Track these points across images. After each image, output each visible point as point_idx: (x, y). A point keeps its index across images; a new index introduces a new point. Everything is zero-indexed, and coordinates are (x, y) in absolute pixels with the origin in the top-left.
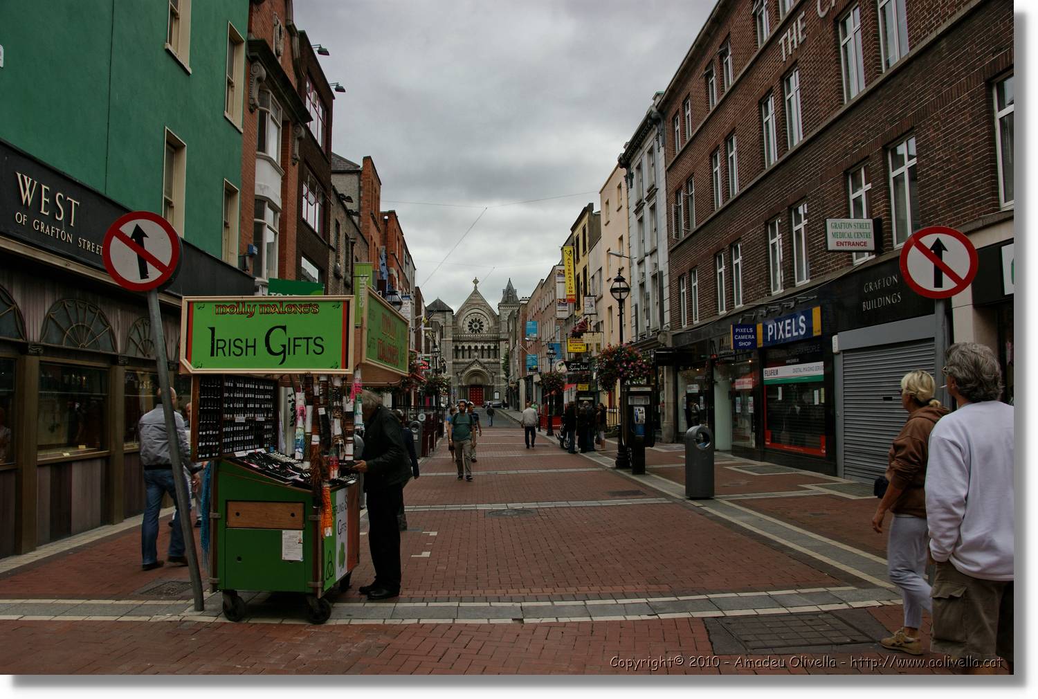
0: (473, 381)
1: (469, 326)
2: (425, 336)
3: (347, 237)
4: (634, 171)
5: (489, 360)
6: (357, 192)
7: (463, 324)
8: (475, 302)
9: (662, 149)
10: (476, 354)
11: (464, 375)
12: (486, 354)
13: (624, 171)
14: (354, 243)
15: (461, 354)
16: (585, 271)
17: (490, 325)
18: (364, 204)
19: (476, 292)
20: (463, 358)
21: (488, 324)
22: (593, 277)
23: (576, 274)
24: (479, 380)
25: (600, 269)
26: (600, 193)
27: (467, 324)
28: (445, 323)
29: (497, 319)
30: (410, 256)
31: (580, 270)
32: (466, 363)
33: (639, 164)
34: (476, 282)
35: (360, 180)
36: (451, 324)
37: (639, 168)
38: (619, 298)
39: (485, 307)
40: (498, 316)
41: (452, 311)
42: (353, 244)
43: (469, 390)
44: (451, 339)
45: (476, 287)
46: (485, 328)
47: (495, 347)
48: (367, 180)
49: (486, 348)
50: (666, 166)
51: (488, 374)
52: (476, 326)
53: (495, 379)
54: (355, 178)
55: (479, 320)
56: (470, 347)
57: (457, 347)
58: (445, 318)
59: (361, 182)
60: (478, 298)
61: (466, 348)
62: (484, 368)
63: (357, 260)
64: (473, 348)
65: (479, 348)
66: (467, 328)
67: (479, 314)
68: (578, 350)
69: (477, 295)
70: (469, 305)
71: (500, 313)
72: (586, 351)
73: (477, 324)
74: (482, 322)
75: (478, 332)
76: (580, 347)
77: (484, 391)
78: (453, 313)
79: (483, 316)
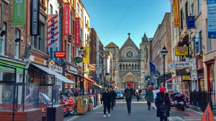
0: (128, 80)
1: (126, 55)
5: (136, 70)
7: (124, 54)
8: (129, 43)
10: (130, 68)
11: (124, 77)
12: (134, 67)
15: (122, 68)
19: (129, 39)
20: (124, 69)
21: (135, 53)
24: (131, 80)
27: (125, 53)
28: (115, 53)
29: (139, 51)
32: (125, 72)
34: (129, 34)
36: (118, 54)
39: (133, 45)
40: (140, 50)
41: (118, 47)
44: (118, 61)
45: (129, 37)
46: (134, 55)
47: (139, 64)
49: (134, 65)
51: (136, 77)
52: (130, 55)
53: (139, 79)
55: (131, 52)
56: (127, 64)
57: (121, 64)
58: (115, 51)
60: (130, 42)
61: (125, 65)
62: (133, 74)
64: (128, 65)
65: (131, 65)
66: (125, 56)
67: (131, 49)
68: (182, 54)
69: (130, 40)
70: (126, 45)
71: (141, 48)
72: (188, 54)
73: (130, 54)
74: (132, 53)
75: (130, 58)
76: (184, 52)
77: (133, 85)
78: (119, 49)
79: (133, 50)
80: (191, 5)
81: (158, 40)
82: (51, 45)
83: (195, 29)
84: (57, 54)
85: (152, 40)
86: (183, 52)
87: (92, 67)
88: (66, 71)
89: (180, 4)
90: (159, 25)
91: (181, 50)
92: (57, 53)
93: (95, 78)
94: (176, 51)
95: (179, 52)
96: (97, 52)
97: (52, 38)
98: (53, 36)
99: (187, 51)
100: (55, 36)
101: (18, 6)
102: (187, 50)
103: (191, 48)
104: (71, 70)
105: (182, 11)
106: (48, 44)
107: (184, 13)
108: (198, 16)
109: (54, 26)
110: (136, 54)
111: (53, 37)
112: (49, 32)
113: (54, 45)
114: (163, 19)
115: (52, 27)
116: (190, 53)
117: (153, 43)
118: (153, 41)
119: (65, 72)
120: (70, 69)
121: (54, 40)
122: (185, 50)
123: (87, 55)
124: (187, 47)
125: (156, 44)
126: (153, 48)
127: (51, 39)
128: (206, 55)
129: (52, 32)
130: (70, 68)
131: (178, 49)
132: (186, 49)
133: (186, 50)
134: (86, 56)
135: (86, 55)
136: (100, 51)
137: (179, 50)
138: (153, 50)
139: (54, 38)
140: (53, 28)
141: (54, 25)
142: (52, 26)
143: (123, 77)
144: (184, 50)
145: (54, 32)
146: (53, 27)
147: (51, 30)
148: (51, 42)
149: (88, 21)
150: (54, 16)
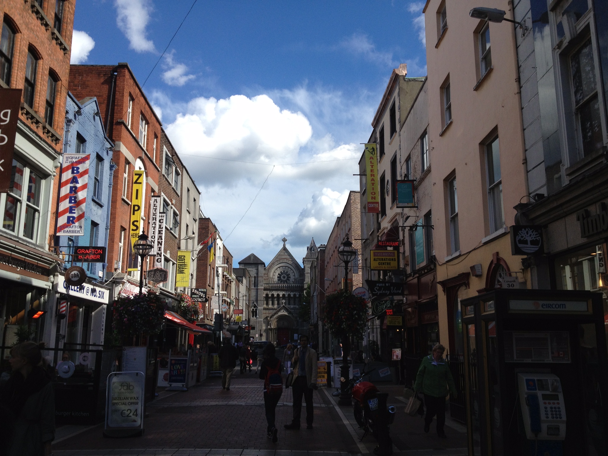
0: (281, 324)
1: (278, 277)
7: (273, 275)
8: (283, 257)
10: (284, 301)
11: (272, 319)
12: (292, 302)
15: (270, 302)
19: (285, 249)
20: (273, 304)
22: (407, 159)
24: (286, 324)
27: (277, 275)
29: (302, 272)
30: (184, 167)
32: (275, 309)
34: (284, 240)
36: (263, 275)
39: (292, 261)
40: (303, 269)
41: (264, 264)
44: (263, 288)
45: (284, 245)
46: (292, 279)
47: (300, 295)
49: (292, 296)
52: (284, 277)
55: (287, 272)
56: (278, 295)
57: (267, 295)
58: (258, 270)
60: (287, 254)
61: (275, 296)
62: (290, 313)
64: (281, 296)
65: (286, 296)
66: (276, 279)
68: (386, 267)
69: (285, 251)
70: (279, 259)
71: (304, 267)
72: (397, 268)
73: (285, 275)
74: (289, 274)
75: (285, 283)
76: (389, 262)
77: (290, 333)
78: (265, 266)
79: (290, 269)
80: (403, 160)
81: (336, 248)
82: (66, 229)
83: (415, 209)
85: (324, 249)
86: (387, 262)
87: (198, 295)
89: (379, 165)
91: (383, 258)
92: (82, 250)
94: (372, 259)
95: (379, 261)
96: (217, 267)
97: (71, 212)
98: (74, 207)
99: (395, 260)
100: (78, 207)
102: (396, 257)
103: (404, 253)
105: (383, 178)
106: (58, 225)
107: (388, 181)
108: (422, 179)
109: (77, 182)
110: (296, 276)
113: (73, 229)
114: (345, 205)
115: (71, 185)
116: (402, 266)
117: (326, 254)
118: (327, 251)
121: (74, 217)
122: (391, 258)
123: (186, 268)
124: (396, 252)
125: (332, 256)
126: (327, 264)
127: (68, 214)
128: (445, 265)
129: (71, 198)
131: (377, 256)
132: (394, 256)
133: (393, 258)
134: (183, 271)
135: (183, 268)
136: (223, 265)
137: (379, 257)
138: (325, 267)
139: (74, 213)
140: (76, 188)
141: (79, 180)
142: (72, 182)
143: (270, 318)
144: (389, 258)
145: (76, 197)
146: (74, 184)
147: (68, 191)
148: (66, 221)
149: (195, 200)
150: (80, 158)
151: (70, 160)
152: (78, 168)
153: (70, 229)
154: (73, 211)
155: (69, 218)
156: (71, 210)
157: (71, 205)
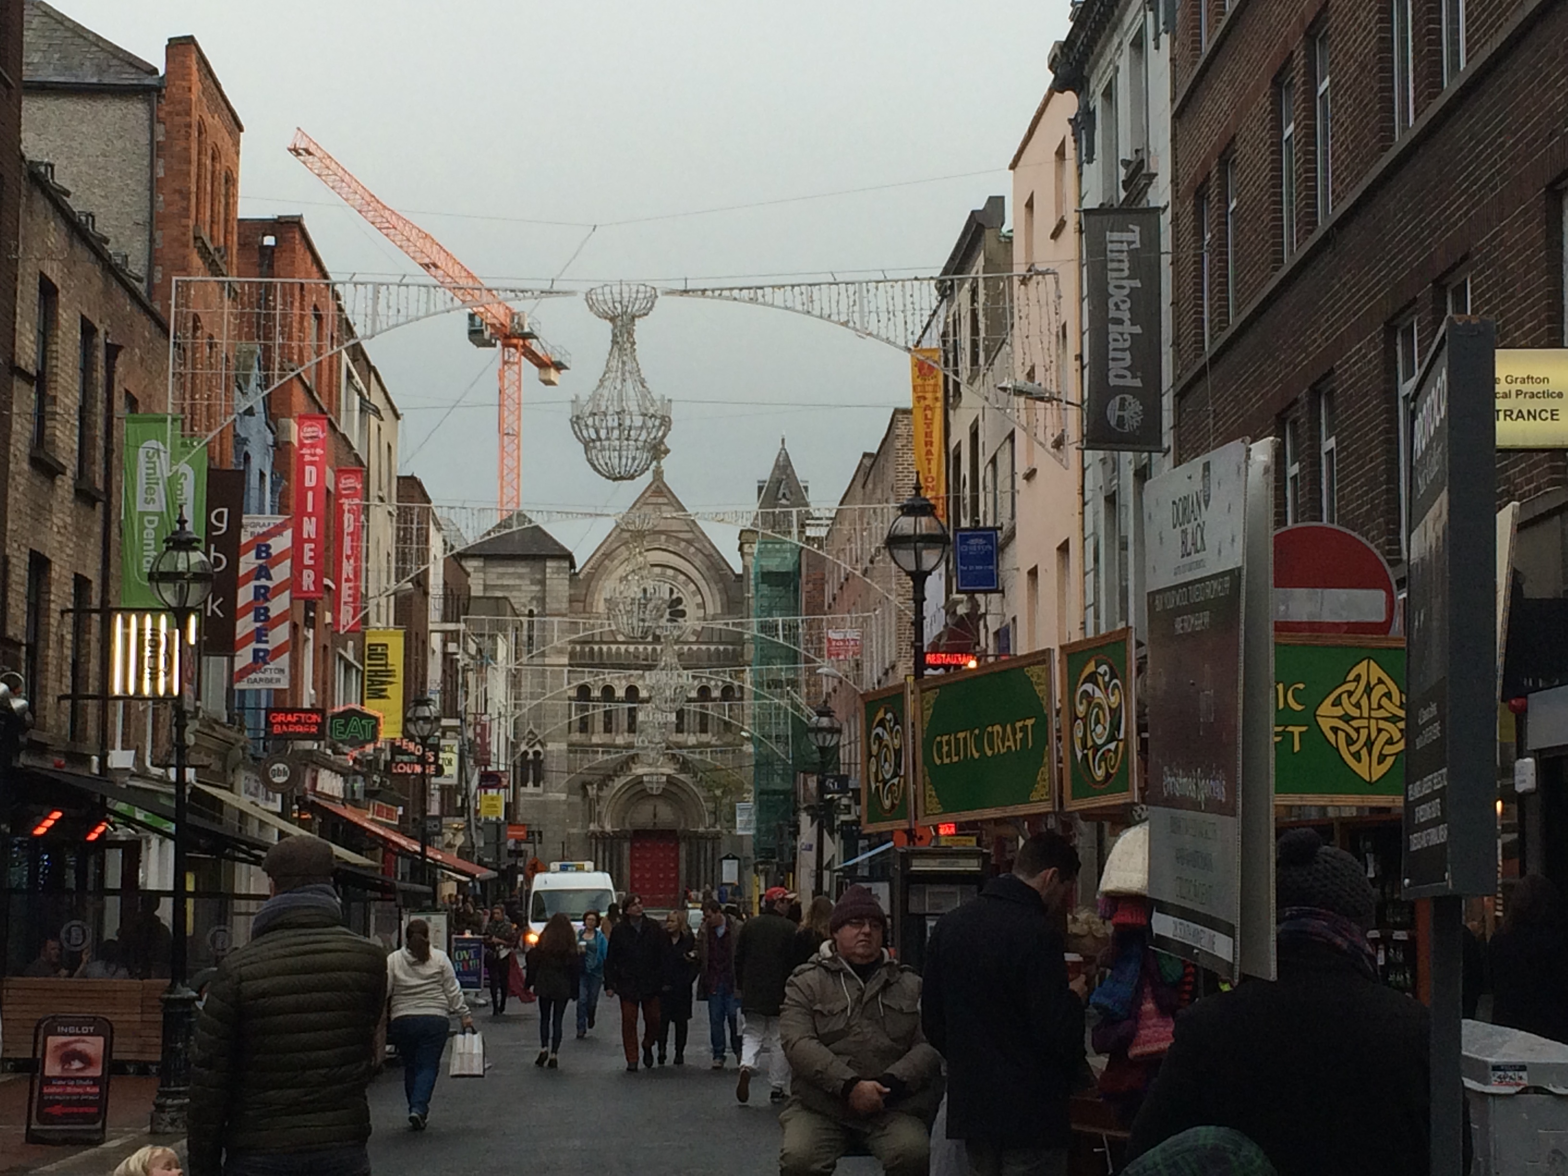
0: (643, 816)
2: (446, 655)
3: (88, 330)
4: (1097, 102)
5: (705, 738)
6: (146, 162)
7: (611, 605)
8: (655, 526)
9: (1165, 39)
11: (607, 792)
13: (1068, 103)
14: (119, 348)
15: (598, 717)
16: (974, 436)
17: (710, 610)
18: (168, 204)
19: (658, 491)
20: (608, 729)
21: (703, 605)
22: (993, 461)
23: (952, 446)
24: (666, 814)
25: (1011, 437)
26: (1013, 166)
28: (542, 601)
29: (736, 587)
30: (372, 369)
31: (960, 434)
32: (618, 749)
33: (1110, 82)
35: (154, 120)
36: (565, 605)
37: (1109, 94)
38: (912, 567)
39: (689, 542)
40: (740, 576)
41: (568, 557)
42: (113, 351)
43: (626, 846)
44: (565, 660)
45: (658, 474)
46: (692, 619)
47: (728, 691)
48: (177, 119)
49: (692, 694)
50: (1173, 100)
51: (701, 794)
53: (726, 810)
54: (137, 110)
55: (670, 591)
56: (632, 690)
57: (584, 692)
58: (542, 582)
59: (160, 129)
60: (667, 511)
61: (620, 693)
63: (132, 402)
64: (644, 695)
67: (670, 572)
69: (661, 500)
70: (633, 534)
74: (679, 601)
77: (683, 854)
79: (682, 578)
80: (988, 453)
82: (253, 676)
84: (281, 723)
87: (413, 754)
88: (297, 803)
89: (951, 412)
90: (865, 455)
92: (281, 717)
93: (414, 820)
96: (432, 631)
97: (259, 641)
98: (266, 630)
100: (275, 630)
101: (146, 528)
104: (317, 794)
105: (958, 458)
106: (237, 668)
109: (269, 578)
111: (266, 635)
112: (247, 609)
113: (268, 675)
114: (883, 436)
115: (257, 583)
119: (292, 804)
120: (318, 789)
121: (266, 651)
127: (254, 645)
129: (257, 610)
130: (315, 780)
134: (382, 690)
135: (383, 683)
136: (451, 627)
139: (267, 642)
140: (266, 588)
141: (272, 572)
142: (258, 579)
143: (600, 788)
145: (267, 610)
146: (263, 582)
147: (251, 598)
148: (250, 660)
149: (389, 447)
150: (272, 526)
151: (250, 529)
152: (268, 547)
153: (261, 675)
154: (264, 638)
155: (256, 651)
156: (259, 635)
157: (258, 625)
